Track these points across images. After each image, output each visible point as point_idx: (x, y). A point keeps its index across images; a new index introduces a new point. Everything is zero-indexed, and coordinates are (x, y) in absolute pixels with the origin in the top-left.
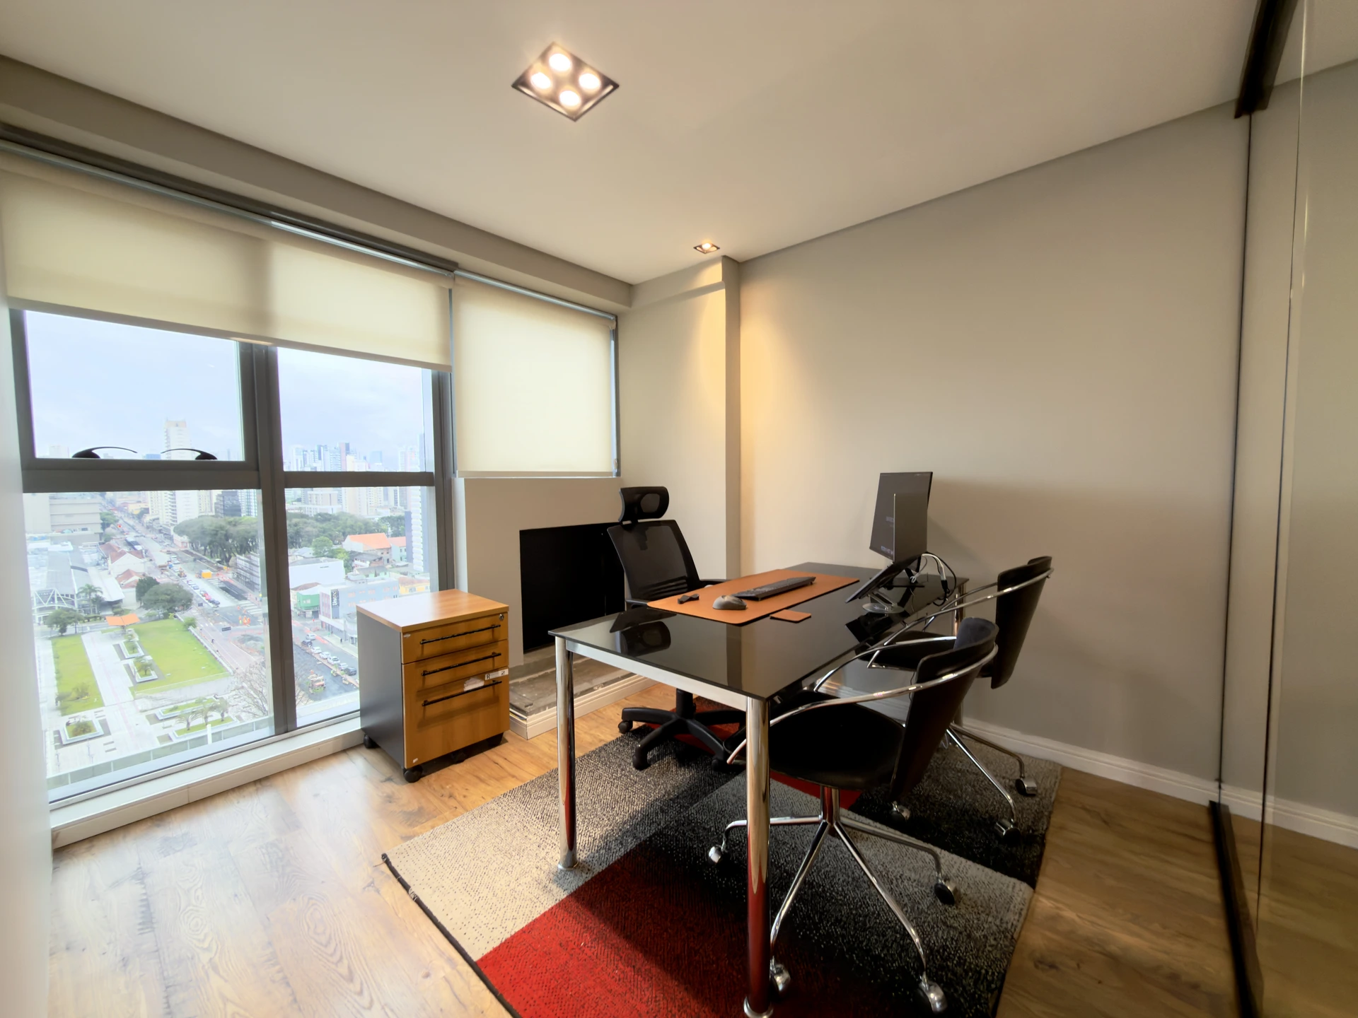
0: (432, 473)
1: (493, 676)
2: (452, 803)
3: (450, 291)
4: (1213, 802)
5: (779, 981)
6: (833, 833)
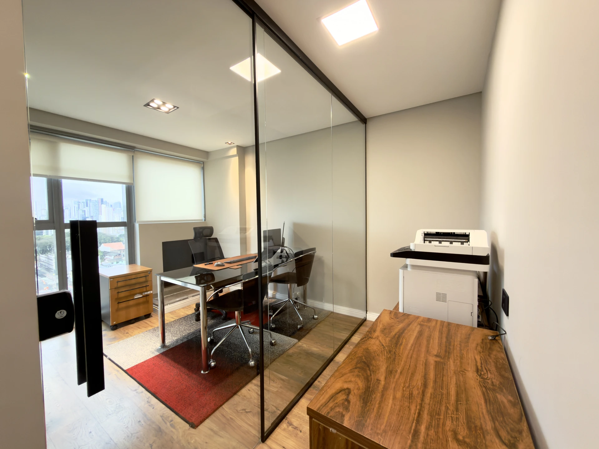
0: (126, 222)
1: (146, 293)
2: (128, 335)
3: (133, 156)
4: (365, 317)
5: (213, 364)
6: (238, 327)
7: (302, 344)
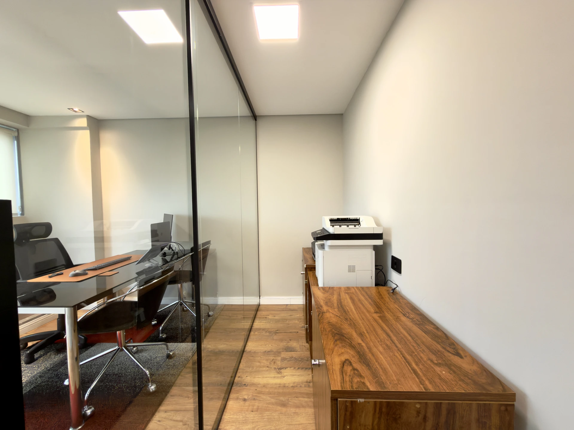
4: (258, 303)
5: (89, 412)
6: (122, 350)
7: (206, 346)
